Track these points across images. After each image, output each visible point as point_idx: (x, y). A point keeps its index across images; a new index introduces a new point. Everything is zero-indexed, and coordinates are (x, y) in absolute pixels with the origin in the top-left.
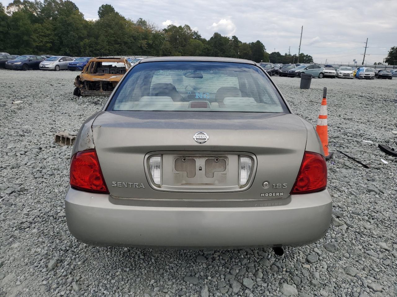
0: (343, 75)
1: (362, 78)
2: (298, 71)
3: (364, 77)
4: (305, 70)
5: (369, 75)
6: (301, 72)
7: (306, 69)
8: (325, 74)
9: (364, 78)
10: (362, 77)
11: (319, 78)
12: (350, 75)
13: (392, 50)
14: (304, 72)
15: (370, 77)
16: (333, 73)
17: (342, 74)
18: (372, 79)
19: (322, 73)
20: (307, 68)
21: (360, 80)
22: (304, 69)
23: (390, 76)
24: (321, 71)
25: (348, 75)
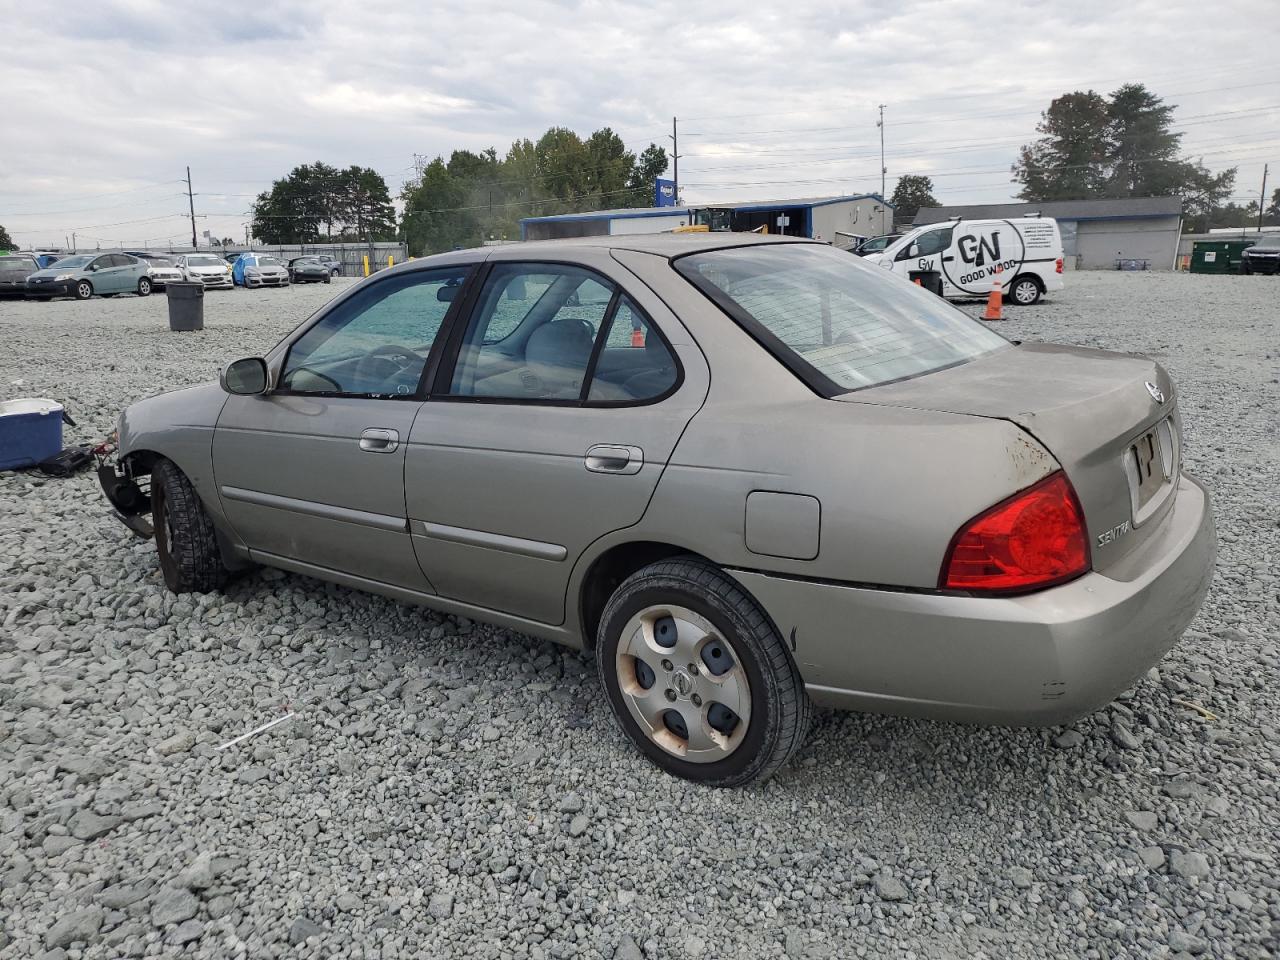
0: (204, 280)
1: (257, 285)
2: (67, 277)
3: (264, 281)
4: (91, 272)
5: (275, 274)
6: (77, 279)
7: (92, 269)
8: (156, 280)
9: (262, 283)
10: (257, 282)
11: (140, 293)
12: (221, 279)
13: (262, 203)
14: (89, 278)
15: (278, 280)
16: (176, 276)
17: (199, 278)
18: (284, 286)
19: (144, 278)
20: (95, 266)
21: (253, 290)
22: (85, 270)
23: (326, 275)
24: (140, 274)
25: (218, 278)
